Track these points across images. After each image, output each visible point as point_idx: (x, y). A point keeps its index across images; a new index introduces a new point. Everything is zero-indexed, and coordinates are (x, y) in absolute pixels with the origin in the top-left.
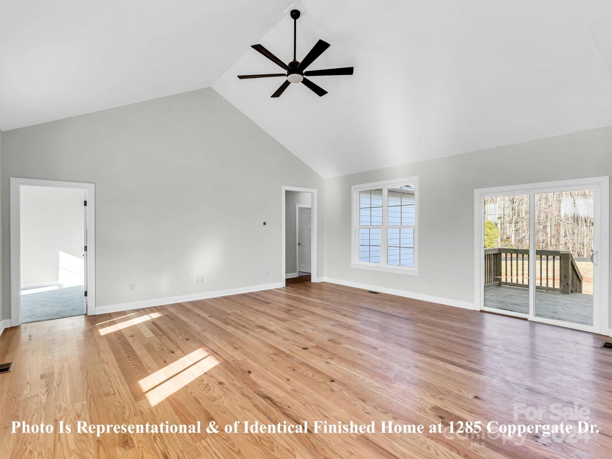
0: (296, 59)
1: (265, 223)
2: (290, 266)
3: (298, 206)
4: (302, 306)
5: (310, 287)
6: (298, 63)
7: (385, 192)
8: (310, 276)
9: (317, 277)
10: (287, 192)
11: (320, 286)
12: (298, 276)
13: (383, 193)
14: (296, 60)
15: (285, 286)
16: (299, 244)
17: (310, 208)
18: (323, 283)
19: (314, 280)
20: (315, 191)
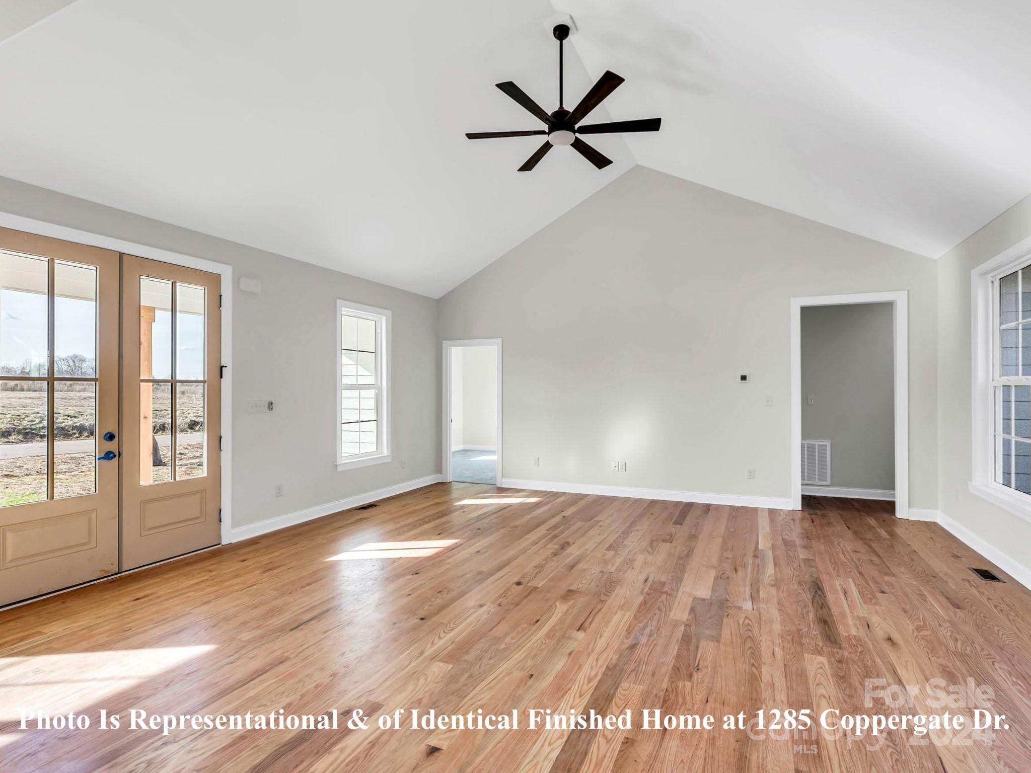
0: (564, 106)
1: (743, 378)
6: (568, 112)
9: (910, 507)
14: (563, 108)
19: (901, 512)
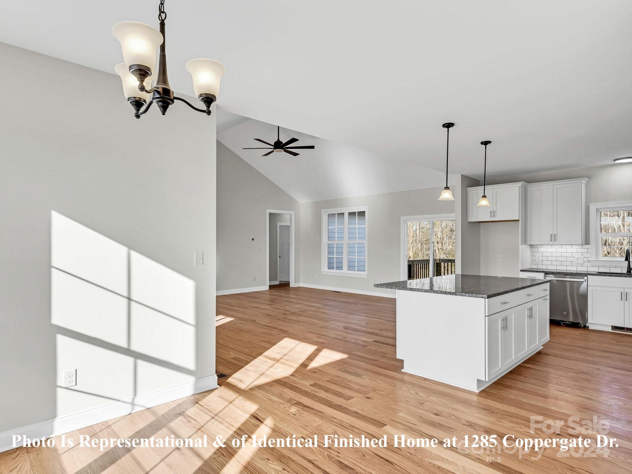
1: (253, 239)
2: (273, 275)
3: (279, 224)
4: (282, 299)
5: (289, 290)
6: (281, 143)
7: (346, 216)
8: (289, 283)
9: (295, 283)
10: (271, 214)
11: (298, 289)
12: (279, 283)
13: (345, 217)
15: (268, 289)
16: (280, 257)
17: (289, 226)
18: (300, 287)
19: (292, 285)
20: (293, 213)
